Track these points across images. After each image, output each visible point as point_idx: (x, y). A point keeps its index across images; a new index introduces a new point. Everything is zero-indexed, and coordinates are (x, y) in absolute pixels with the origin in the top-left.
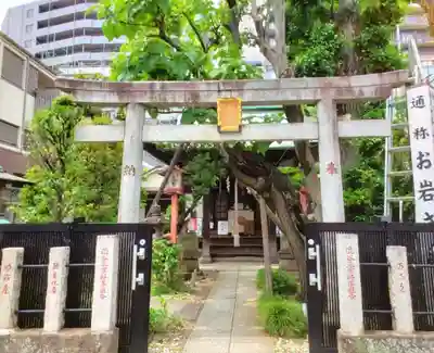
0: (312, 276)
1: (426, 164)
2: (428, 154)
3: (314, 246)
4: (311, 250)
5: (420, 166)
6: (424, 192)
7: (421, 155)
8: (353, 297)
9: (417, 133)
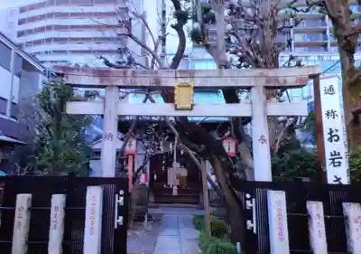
0: (249, 222)
1: (336, 138)
2: (337, 131)
3: (250, 199)
4: (248, 202)
5: (330, 140)
6: (333, 159)
7: (331, 131)
8: (282, 239)
9: (328, 114)
